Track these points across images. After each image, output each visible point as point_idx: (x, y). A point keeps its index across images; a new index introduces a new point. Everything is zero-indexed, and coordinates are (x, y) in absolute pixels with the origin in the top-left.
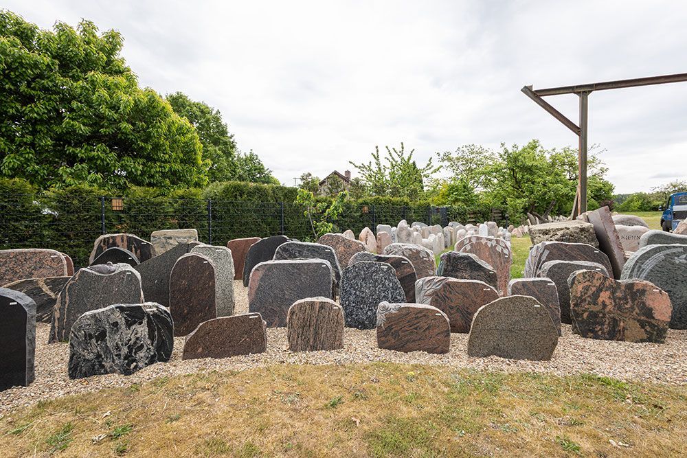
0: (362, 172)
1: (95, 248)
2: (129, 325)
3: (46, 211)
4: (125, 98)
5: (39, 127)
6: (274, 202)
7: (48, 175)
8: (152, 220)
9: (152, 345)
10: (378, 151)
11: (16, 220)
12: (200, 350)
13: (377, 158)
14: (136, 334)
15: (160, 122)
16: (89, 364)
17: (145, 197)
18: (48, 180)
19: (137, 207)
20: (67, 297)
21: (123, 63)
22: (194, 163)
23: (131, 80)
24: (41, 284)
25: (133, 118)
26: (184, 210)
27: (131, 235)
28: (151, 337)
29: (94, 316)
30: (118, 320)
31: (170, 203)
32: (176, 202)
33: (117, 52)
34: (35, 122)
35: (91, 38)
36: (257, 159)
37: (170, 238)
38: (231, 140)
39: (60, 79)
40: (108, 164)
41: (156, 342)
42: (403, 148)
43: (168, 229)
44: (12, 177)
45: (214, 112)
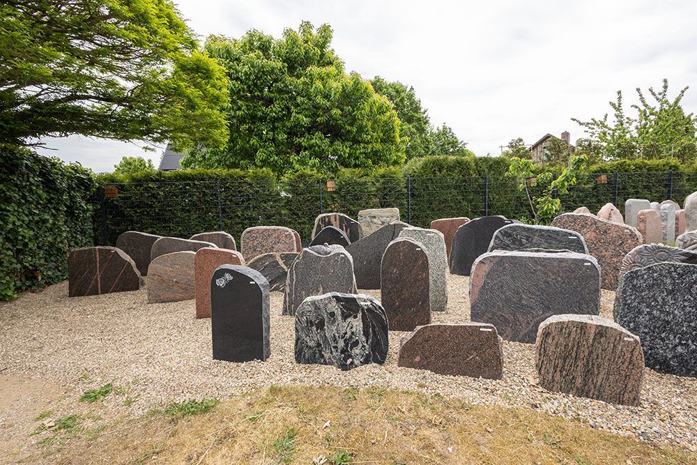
0: (590, 130)
1: (316, 226)
2: (345, 317)
3: (283, 194)
4: (335, 85)
5: (276, 124)
6: (477, 176)
7: (284, 164)
8: (357, 199)
9: (367, 343)
10: (620, 98)
11: (265, 202)
12: (418, 359)
13: (618, 108)
14: (351, 328)
15: (364, 104)
16: (311, 351)
17: (352, 178)
18: (284, 168)
19: (346, 187)
20: (294, 275)
21: (333, 53)
22: (393, 142)
23: (339, 67)
24: (278, 258)
25: (341, 104)
26: (385, 188)
27: (342, 214)
28: (366, 334)
29: (313, 303)
30: (334, 310)
31: (372, 182)
32: (378, 181)
33: (328, 44)
34: (274, 120)
35: (309, 36)
36: (450, 132)
37: (374, 217)
38: (425, 116)
39: (288, 79)
40: (323, 150)
41: (371, 340)
42: (666, 87)
43: (372, 208)
44: (262, 167)
45: (408, 90)
